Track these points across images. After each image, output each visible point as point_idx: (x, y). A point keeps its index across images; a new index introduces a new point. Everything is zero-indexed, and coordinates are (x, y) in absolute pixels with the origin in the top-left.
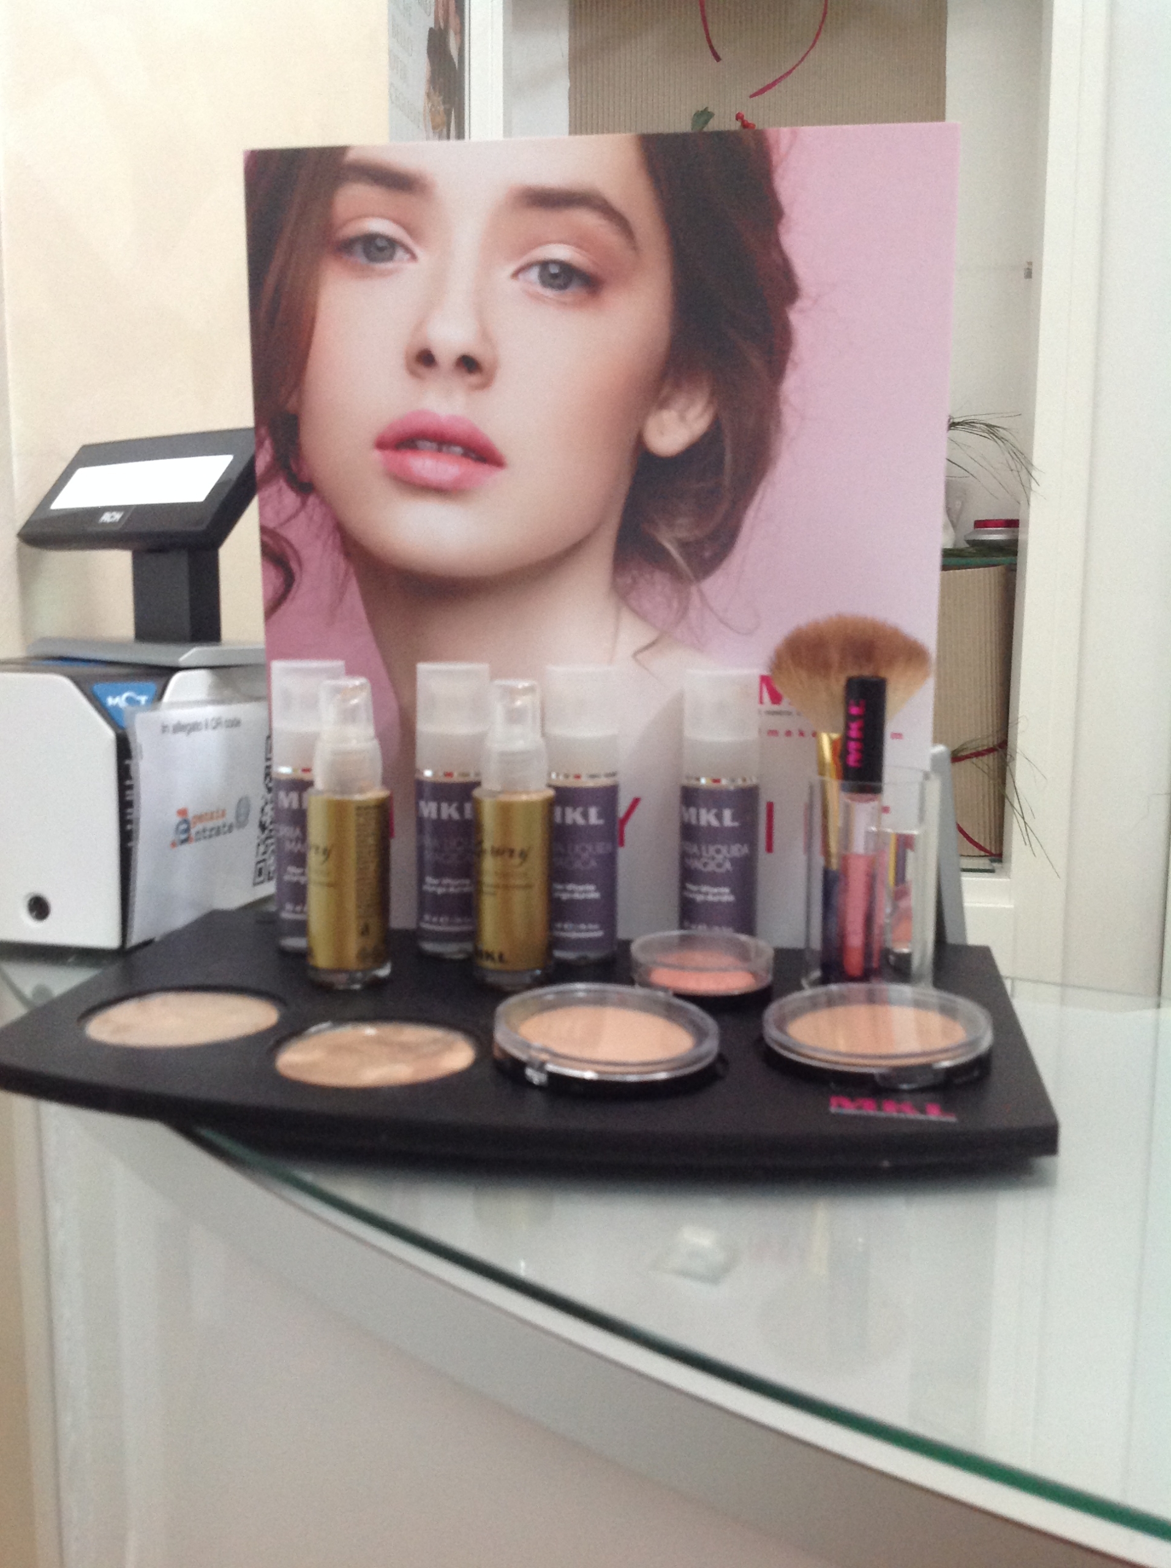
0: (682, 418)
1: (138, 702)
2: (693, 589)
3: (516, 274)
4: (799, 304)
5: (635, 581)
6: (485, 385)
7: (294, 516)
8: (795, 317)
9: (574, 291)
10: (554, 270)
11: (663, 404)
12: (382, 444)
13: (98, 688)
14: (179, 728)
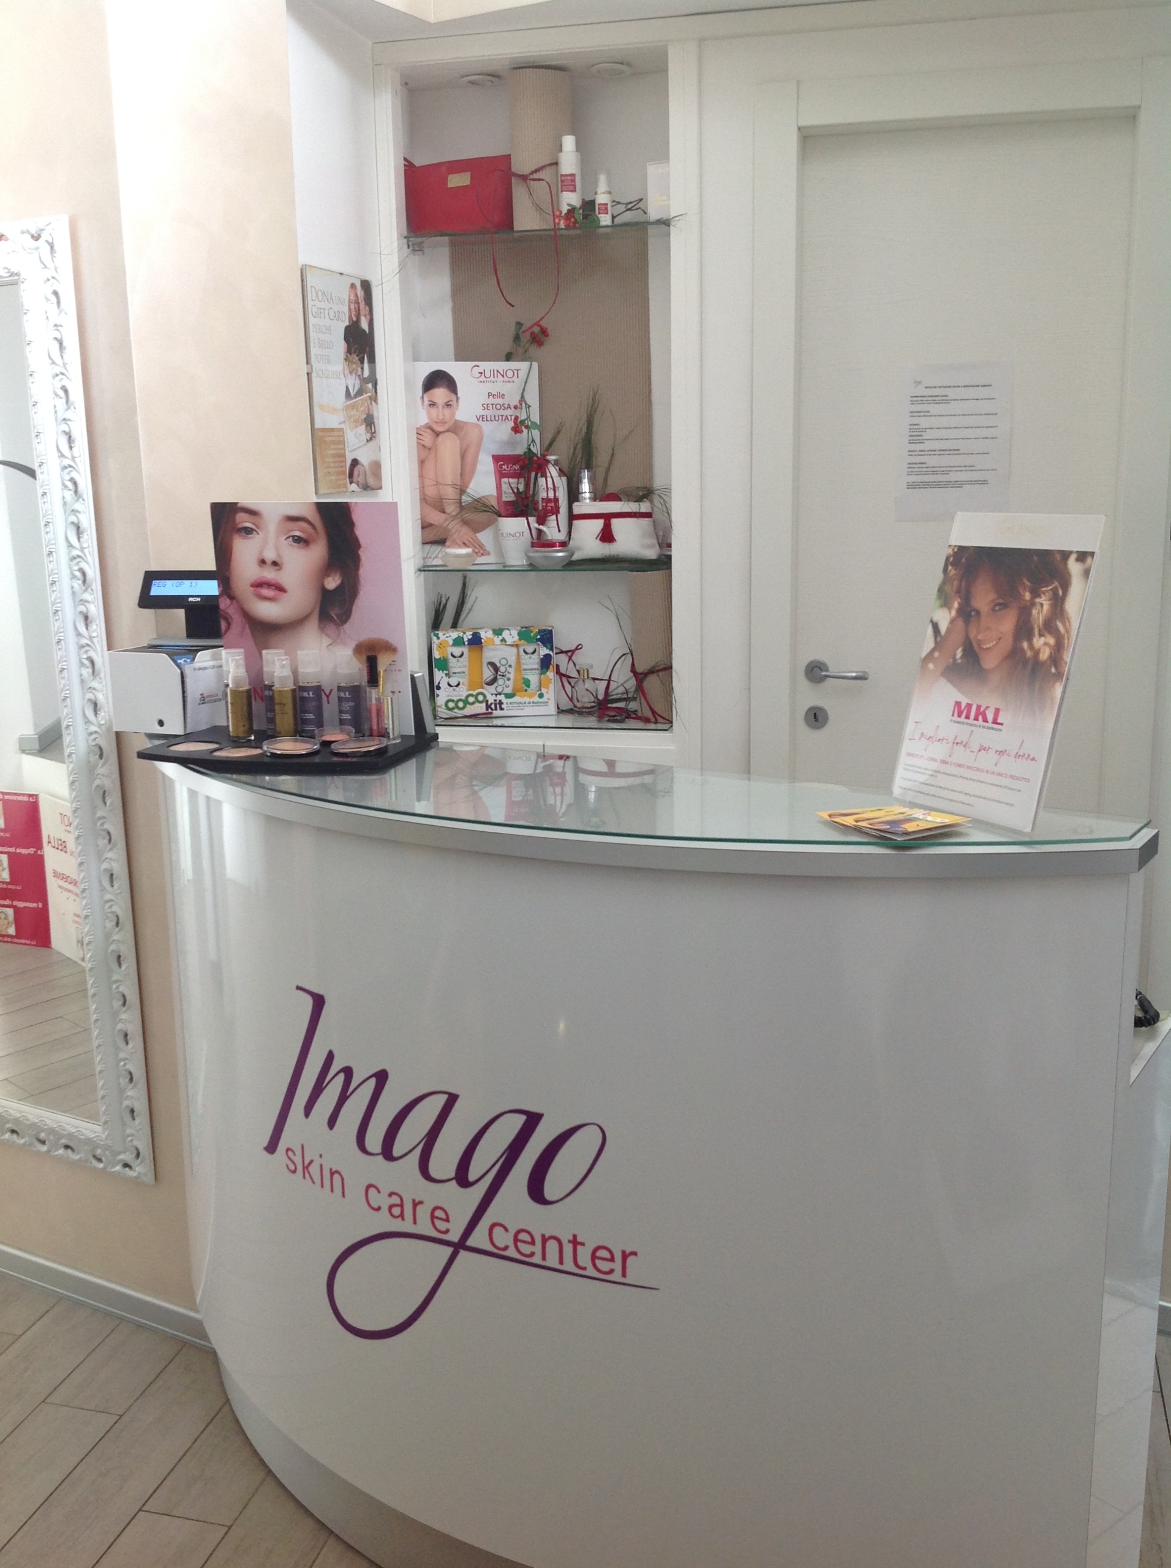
0: (334, 579)
1: (187, 662)
2: (341, 628)
3: (286, 539)
4: (361, 549)
5: (325, 625)
6: (280, 569)
7: (229, 606)
8: (361, 552)
9: (301, 545)
10: (296, 538)
11: (328, 576)
12: (252, 586)
13: (175, 657)
14: (200, 669)
